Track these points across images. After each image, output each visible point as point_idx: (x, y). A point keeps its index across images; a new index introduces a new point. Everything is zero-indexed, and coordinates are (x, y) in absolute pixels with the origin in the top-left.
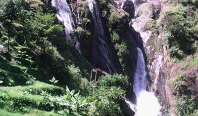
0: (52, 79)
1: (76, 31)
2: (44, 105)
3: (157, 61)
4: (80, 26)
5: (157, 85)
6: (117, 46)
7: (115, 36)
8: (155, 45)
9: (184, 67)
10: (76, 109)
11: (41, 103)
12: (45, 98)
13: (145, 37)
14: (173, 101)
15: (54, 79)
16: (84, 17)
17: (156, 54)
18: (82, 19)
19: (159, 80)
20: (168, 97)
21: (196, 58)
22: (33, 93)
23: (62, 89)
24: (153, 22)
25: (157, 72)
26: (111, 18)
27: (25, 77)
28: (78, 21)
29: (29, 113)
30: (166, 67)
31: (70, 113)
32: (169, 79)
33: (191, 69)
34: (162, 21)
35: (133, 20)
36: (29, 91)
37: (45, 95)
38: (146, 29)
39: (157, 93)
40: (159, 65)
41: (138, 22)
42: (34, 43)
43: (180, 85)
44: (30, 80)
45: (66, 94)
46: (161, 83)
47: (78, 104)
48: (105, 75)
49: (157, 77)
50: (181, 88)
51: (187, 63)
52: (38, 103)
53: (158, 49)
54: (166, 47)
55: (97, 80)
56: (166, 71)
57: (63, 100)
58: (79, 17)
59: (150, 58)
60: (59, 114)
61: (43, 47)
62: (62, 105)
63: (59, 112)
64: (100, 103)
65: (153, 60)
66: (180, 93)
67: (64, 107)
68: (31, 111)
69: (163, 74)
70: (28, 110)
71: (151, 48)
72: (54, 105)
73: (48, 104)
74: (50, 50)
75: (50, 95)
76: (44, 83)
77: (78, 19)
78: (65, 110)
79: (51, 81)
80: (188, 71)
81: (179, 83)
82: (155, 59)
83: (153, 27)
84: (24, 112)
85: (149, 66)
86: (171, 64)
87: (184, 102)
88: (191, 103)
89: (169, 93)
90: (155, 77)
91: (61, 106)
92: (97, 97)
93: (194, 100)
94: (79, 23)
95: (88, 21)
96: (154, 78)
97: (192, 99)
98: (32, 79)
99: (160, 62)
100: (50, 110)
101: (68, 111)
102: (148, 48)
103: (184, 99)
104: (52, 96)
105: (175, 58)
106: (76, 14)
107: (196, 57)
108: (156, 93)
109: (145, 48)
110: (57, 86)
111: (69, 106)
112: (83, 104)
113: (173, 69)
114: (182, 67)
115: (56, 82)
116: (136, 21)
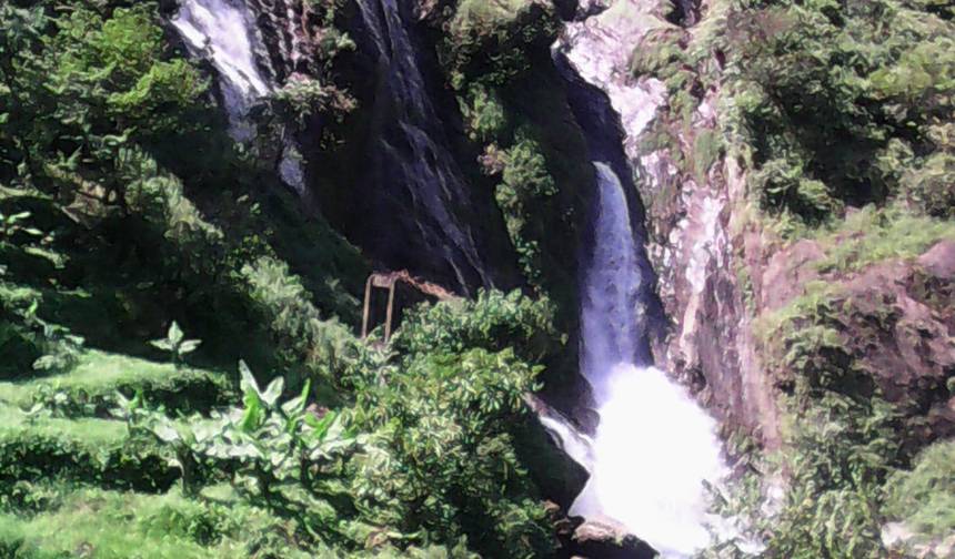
0: (164, 335)
1: (279, 92)
2: (130, 463)
3: (694, 226)
4: (302, 67)
5: (696, 339)
6: (493, 156)
7: (484, 112)
8: (687, 149)
9: (833, 259)
10: (296, 474)
11: (115, 457)
12: (133, 432)
13: (635, 107)
14: (777, 419)
15: (175, 332)
16: (320, 25)
17: (689, 194)
18: (313, 34)
19: (707, 317)
20: (752, 398)
21: (896, 224)
22: (73, 410)
23: (220, 379)
24: (675, 36)
25: (697, 279)
26: (460, 24)
27: (30, 336)
28: (289, 47)
29: (55, 508)
30: (742, 254)
31: (265, 493)
32: (757, 311)
33: (872, 272)
34: (720, 33)
35: (571, 29)
36: (52, 404)
37: (135, 418)
38: (637, 73)
39: (698, 379)
40: (706, 247)
41: (597, 39)
42: (66, 169)
43: (810, 347)
44: (56, 352)
45: (240, 404)
46: (717, 331)
47: (304, 447)
48: (434, 300)
49: (695, 303)
50: (818, 361)
51: (849, 245)
52: (102, 459)
53: (699, 169)
54: (741, 161)
55: (395, 326)
56: (739, 273)
57: (228, 434)
58: (293, 27)
59: (657, 211)
60: (208, 501)
61: (117, 185)
62: (223, 455)
63: (207, 491)
64: (414, 434)
65: (673, 223)
66: (814, 382)
67: (231, 466)
68: (67, 501)
69: (728, 290)
70: (52, 495)
71: (663, 165)
72: (181, 457)
73: (154, 459)
74: (150, 197)
75: (160, 414)
76: (124, 359)
77: (288, 38)
78: (238, 479)
79: (160, 344)
80: (857, 283)
81: (807, 336)
82: (684, 214)
83: (672, 59)
84: (33, 505)
85: (653, 250)
86: (764, 241)
87: (836, 427)
88: (874, 435)
89: (755, 378)
90: (686, 304)
91: (220, 462)
92: (397, 405)
93: (885, 424)
94: (296, 56)
95: (344, 41)
96: (680, 304)
97: (879, 416)
98: (63, 343)
99: (710, 230)
100: (164, 486)
101: (253, 483)
102: (650, 161)
103: (836, 411)
104: (172, 415)
105: (785, 216)
106: (281, 13)
107: (896, 216)
108: (694, 380)
109: (637, 161)
110: (193, 365)
111: (258, 460)
112: (328, 447)
113: (775, 267)
114: (824, 260)
115: (189, 346)
116: (586, 33)
